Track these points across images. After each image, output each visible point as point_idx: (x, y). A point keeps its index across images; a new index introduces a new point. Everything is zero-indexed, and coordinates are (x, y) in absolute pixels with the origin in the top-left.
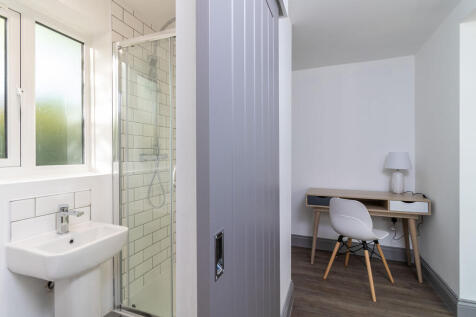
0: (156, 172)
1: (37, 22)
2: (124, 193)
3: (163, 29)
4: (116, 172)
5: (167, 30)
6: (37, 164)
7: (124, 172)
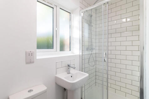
0: (91, 54)
1: (60, 8)
2: (83, 60)
3: (94, 4)
4: (81, 54)
5: (95, 5)
6: (60, 51)
7: (83, 54)
